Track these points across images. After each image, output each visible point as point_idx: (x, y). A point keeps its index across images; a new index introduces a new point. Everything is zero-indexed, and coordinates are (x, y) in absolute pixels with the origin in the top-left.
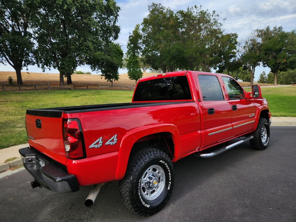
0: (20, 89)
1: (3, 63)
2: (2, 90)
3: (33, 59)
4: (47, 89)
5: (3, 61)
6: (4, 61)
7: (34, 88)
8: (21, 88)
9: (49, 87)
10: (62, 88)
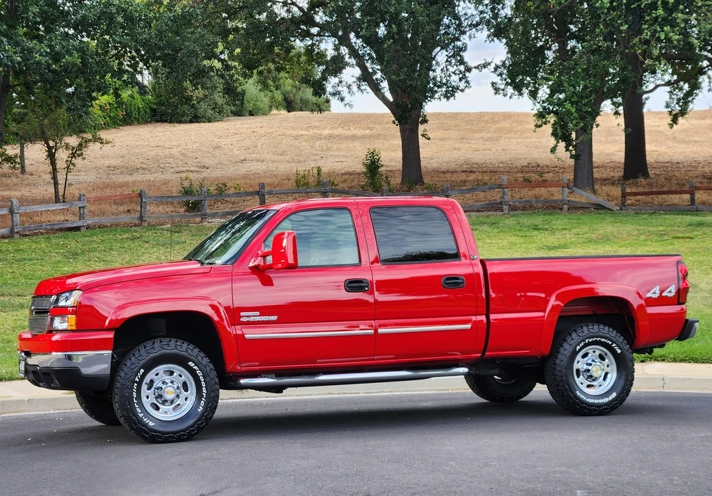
1: (342, 99)
3: (451, 69)
4: (496, 207)
5: (340, 89)
6: (346, 89)
9: (507, 198)
10: (563, 202)
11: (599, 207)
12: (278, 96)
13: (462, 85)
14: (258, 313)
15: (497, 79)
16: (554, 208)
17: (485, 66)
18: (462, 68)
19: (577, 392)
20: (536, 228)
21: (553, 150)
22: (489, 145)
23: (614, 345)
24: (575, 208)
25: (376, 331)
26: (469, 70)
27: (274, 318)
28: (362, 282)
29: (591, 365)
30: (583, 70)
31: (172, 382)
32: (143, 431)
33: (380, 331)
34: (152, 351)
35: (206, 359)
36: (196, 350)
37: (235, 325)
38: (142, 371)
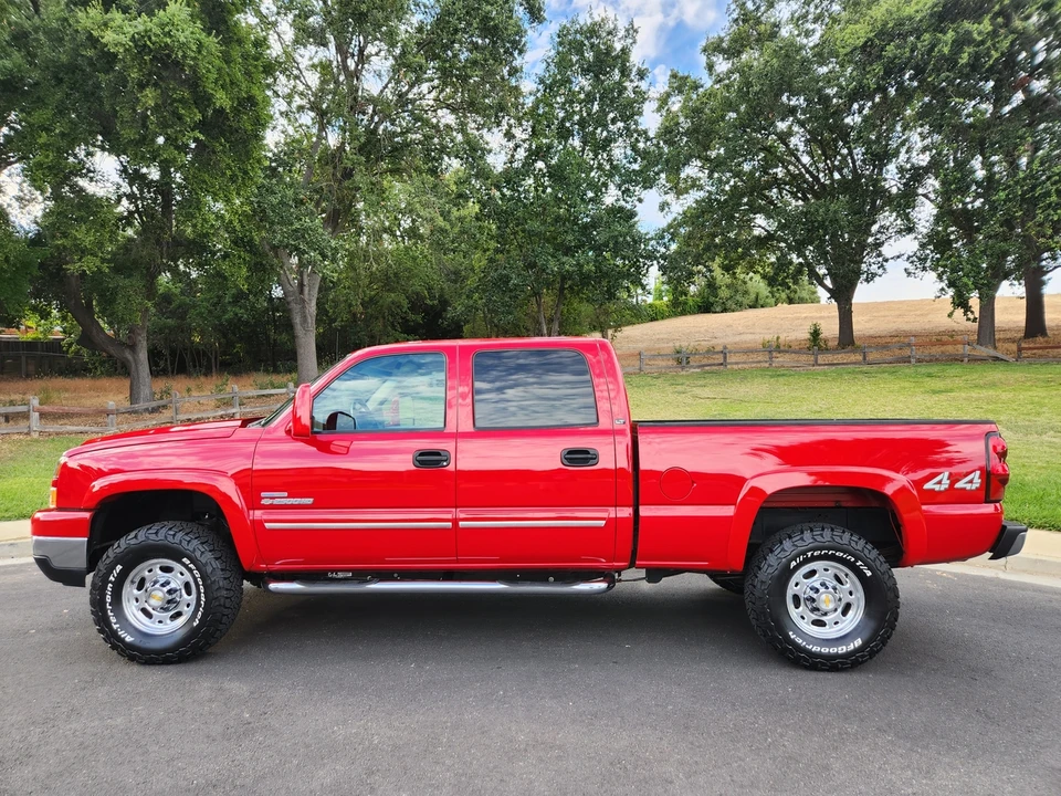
0: (816, 361)
2: (767, 365)
4: (906, 360)
7: (861, 358)
8: (821, 359)
9: (914, 353)
10: (963, 356)
11: (996, 359)
12: (784, 296)
13: (880, 271)
14: (286, 494)
15: (908, 265)
16: (956, 360)
17: (898, 257)
18: (880, 259)
19: (791, 633)
20: (930, 375)
21: (950, 315)
22: (918, 319)
23: (859, 563)
24: (974, 360)
25: (455, 525)
26: (886, 260)
27: (309, 501)
28: (439, 454)
29: (817, 591)
30: (981, 252)
31: (168, 583)
32: (114, 647)
33: (462, 524)
34: (133, 542)
35: (209, 555)
36: (195, 542)
37: (254, 509)
38: (119, 567)
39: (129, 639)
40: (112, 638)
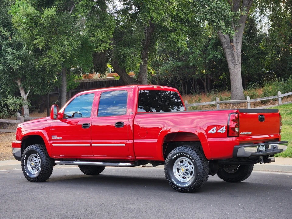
14: (56, 136)
19: (173, 180)
23: (191, 157)
25: (91, 145)
27: (61, 138)
28: (87, 124)
31: (36, 160)
32: (26, 177)
33: (92, 145)
34: (28, 149)
35: (42, 153)
36: (40, 149)
37: (51, 140)
38: (26, 156)
39: (28, 175)
40: (25, 174)
